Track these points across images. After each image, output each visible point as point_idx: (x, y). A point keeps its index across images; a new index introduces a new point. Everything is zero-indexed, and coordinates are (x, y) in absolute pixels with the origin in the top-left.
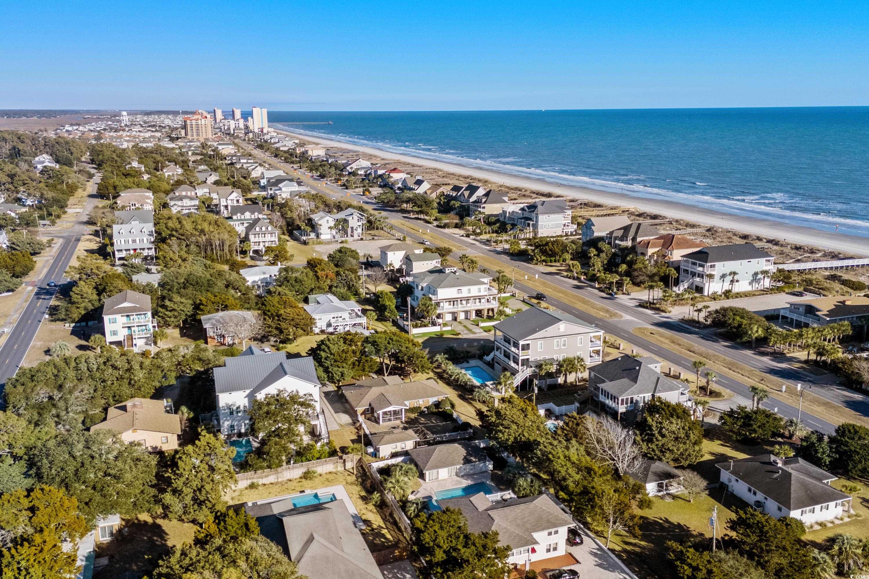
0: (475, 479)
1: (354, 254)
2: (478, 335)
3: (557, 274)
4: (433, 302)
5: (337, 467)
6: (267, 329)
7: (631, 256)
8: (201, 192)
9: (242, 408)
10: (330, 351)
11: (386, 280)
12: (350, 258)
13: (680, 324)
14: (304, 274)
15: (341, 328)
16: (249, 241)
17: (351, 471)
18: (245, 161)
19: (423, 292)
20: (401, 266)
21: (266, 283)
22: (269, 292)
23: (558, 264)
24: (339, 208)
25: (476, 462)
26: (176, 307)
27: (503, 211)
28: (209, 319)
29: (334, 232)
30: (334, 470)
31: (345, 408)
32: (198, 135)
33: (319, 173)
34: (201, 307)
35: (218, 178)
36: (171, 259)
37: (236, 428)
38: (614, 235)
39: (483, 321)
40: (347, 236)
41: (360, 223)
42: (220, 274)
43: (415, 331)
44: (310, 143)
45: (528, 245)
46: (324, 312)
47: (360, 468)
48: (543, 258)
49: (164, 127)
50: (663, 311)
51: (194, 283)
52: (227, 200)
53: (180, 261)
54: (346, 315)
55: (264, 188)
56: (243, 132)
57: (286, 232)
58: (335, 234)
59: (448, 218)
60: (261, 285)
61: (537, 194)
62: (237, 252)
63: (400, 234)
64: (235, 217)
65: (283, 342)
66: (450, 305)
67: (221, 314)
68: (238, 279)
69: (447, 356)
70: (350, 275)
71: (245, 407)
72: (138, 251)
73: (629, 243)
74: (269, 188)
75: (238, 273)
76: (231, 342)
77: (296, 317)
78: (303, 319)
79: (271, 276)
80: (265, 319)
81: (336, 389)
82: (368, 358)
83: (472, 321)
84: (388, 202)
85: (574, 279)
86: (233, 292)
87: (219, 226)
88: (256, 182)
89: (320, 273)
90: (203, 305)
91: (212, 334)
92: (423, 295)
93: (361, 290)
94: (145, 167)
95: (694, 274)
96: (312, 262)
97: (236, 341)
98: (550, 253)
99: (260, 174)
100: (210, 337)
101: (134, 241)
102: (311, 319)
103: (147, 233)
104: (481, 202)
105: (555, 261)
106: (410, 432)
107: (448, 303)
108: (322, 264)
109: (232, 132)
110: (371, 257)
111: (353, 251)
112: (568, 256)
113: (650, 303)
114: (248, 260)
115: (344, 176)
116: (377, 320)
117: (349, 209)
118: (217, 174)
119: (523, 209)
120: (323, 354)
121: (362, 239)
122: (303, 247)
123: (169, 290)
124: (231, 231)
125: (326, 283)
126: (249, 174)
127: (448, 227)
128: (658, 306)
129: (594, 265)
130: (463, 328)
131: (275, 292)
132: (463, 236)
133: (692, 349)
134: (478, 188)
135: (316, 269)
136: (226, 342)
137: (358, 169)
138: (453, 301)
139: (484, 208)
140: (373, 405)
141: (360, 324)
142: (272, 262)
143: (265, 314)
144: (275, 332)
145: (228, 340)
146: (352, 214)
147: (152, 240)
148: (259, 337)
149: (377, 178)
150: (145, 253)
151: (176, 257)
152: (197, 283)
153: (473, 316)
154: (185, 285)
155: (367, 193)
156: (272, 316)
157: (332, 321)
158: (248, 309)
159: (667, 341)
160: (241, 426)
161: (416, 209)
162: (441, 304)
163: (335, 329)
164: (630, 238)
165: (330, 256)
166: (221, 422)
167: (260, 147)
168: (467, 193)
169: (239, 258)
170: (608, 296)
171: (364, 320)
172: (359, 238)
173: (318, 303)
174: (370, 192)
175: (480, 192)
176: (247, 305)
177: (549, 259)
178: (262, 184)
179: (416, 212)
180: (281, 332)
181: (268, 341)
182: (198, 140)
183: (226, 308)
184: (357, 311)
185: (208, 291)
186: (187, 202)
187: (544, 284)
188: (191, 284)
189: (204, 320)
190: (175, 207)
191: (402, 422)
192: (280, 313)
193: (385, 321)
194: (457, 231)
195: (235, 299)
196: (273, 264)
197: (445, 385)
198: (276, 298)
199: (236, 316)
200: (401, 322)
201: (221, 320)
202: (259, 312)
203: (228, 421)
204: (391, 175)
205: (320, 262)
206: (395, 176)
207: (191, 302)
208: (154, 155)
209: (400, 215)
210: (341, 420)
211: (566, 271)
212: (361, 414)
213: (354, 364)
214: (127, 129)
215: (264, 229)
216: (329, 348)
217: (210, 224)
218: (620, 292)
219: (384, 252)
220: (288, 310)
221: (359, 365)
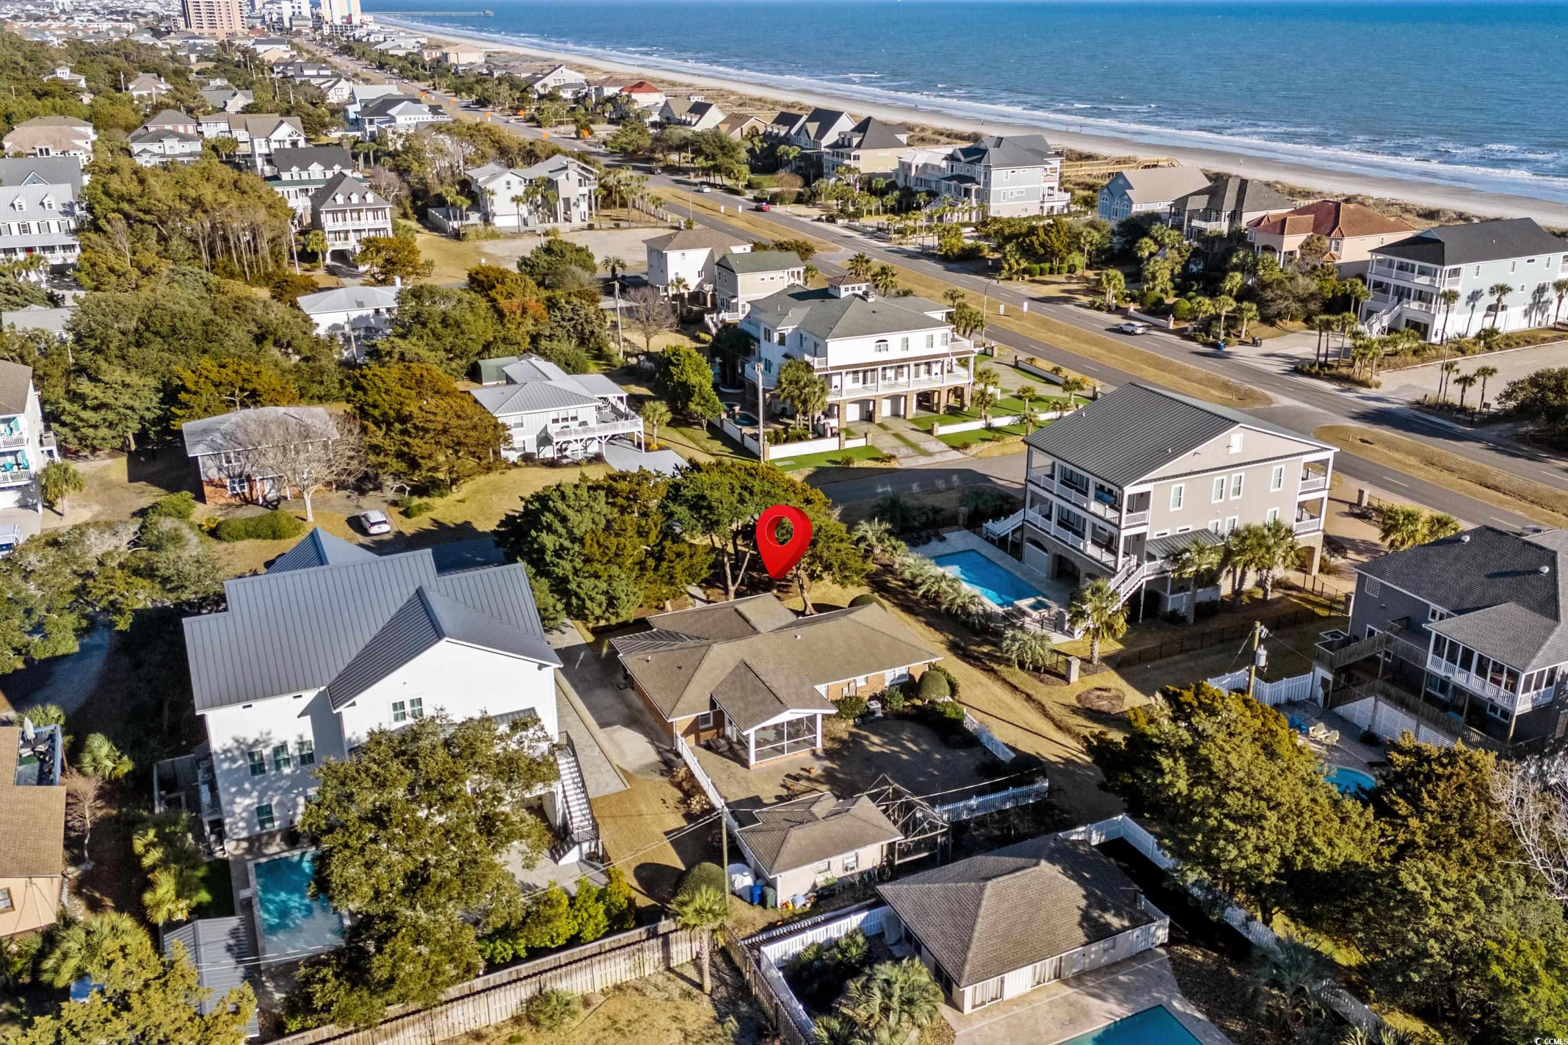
0: (1126, 994)
1: (583, 257)
2: (938, 458)
3: (1066, 300)
4: (816, 374)
5: (641, 965)
6: (372, 457)
7: (1241, 254)
8: (213, 130)
9: (292, 750)
10: (570, 532)
11: (672, 320)
12: (573, 268)
13: (1418, 414)
14: (465, 305)
15: (579, 446)
16: (322, 229)
17: (692, 973)
18: (314, 72)
19: (784, 350)
20: (700, 285)
21: (368, 329)
22: (374, 353)
23: (1061, 278)
24: (531, 156)
25: (1125, 929)
26: (108, 398)
27: (902, 164)
28: (205, 431)
29: (524, 209)
30: (629, 977)
31: (629, 706)
32: (213, 25)
33: (474, 98)
34: (183, 396)
35: (251, 101)
36: (112, 270)
37: (276, 813)
38: (1189, 207)
39: (943, 423)
40: (556, 220)
41: (584, 190)
42: (239, 306)
43: (776, 452)
44: (448, 44)
45: (979, 238)
46: (531, 405)
47: (718, 959)
48: (1024, 264)
49: (145, 16)
50: (1364, 384)
51: (165, 330)
52: (268, 141)
53: (135, 274)
54: (588, 413)
55: (356, 124)
56: (310, 24)
57: (410, 211)
58: (526, 215)
59: (779, 183)
60: (353, 335)
61: (948, 136)
62: (292, 257)
63: (676, 217)
64: (285, 176)
65: (420, 490)
66: (856, 380)
67: (237, 416)
68: (287, 318)
69: (888, 526)
70: (582, 307)
71: (302, 744)
72: (37, 253)
73: (1223, 227)
74: (367, 119)
75: (294, 305)
76: (272, 495)
77: (455, 422)
78: (475, 428)
79: (377, 311)
80: (364, 430)
81: (590, 638)
82: (683, 548)
83: (911, 421)
84: (635, 152)
85: (1110, 310)
86: (276, 352)
87: (244, 193)
88: (337, 111)
89: (503, 303)
90: (187, 391)
91: (213, 474)
92: (786, 356)
93: (612, 345)
94: (87, 80)
95: (1402, 294)
96: (481, 277)
97: (288, 493)
98: (1042, 251)
99: (346, 96)
100: (211, 482)
101: (25, 229)
102: (496, 426)
103: (57, 207)
104: (849, 146)
105: (1051, 271)
106: (865, 806)
107: (850, 376)
108: (508, 280)
109: (287, 25)
110: (623, 266)
111: (579, 250)
112: (1079, 260)
113: (1322, 366)
114: (319, 275)
115: (531, 101)
116: (668, 425)
117: (558, 156)
118: (250, 92)
119: (951, 158)
120: (548, 540)
121: (591, 227)
122: (454, 245)
123: (98, 350)
124: (276, 207)
125: (523, 329)
126: (323, 97)
127: (782, 202)
128: (1344, 371)
129: (1154, 278)
130: (897, 442)
131: (389, 354)
132: (819, 220)
133: (1491, 482)
134: (838, 115)
135: (492, 293)
136: (258, 493)
137: (560, 88)
138: (864, 371)
139: (857, 158)
140: (722, 705)
141: (628, 437)
142: (381, 277)
143: (364, 414)
144: (396, 465)
145: (264, 489)
146: (566, 168)
147: (73, 225)
148: (351, 480)
149: (603, 104)
150: (56, 258)
151: (125, 264)
152: (174, 330)
153: (913, 410)
154: (141, 336)
155: (586, 133)
156: (384, 422)
157: (553, 429)
158: (321, 399)
159: (1412, 461)
160: (295, 806)
161: (701, 162)
162: (836, 380)
163: (560, 450)
164: (1227, 212)
165: (524, 263)
166: (224, 798)
167: (346, 50)
168: (813, 128)
169: (298, 270)
170: (1209, 350)
171: (636, 426)
172: (585, 224)
173: (510, 381)
174: (591, 133)
175: (844, 125)
176: (316, 389)
177: (1036, 267)
178: (352, 116)
179: (703, 169)
180: (414, 464)
181: (378, 487)
182: (213, 36)
183: (254, 398)
184: (613, 401)
185: (205, 351)
186: (173, 147)
187: (1045, 324)
188: (157, 333)
189: (193, 434)
190: (146, 157)
191: (814, 753)
192: (406, 411)
193: (689, 425)
194: (802, 209)
195: (284, 372)
196: (383, 282)
197: (897, 611)
198: (396, 370)
199: (281, 422)
200: (731, 429)
201: (240, 436)
202: (349, 407)
203: (245, 793)
204: (634, 96)
205: (502, 276)
206: (642, 100)
207: (153, 382)
208: (110, 58)
209: (668, 178)
210: (622, 754)
211: (1087, 292)
212: (686, 734)
213: (642, 566)
214: (64, 17)
215: (355, 199)
216: (564, 520)
217: (221, 186)
218: (1234, 340)
219: (656, 252)
220: (430, 403)
221: (656, 569)
